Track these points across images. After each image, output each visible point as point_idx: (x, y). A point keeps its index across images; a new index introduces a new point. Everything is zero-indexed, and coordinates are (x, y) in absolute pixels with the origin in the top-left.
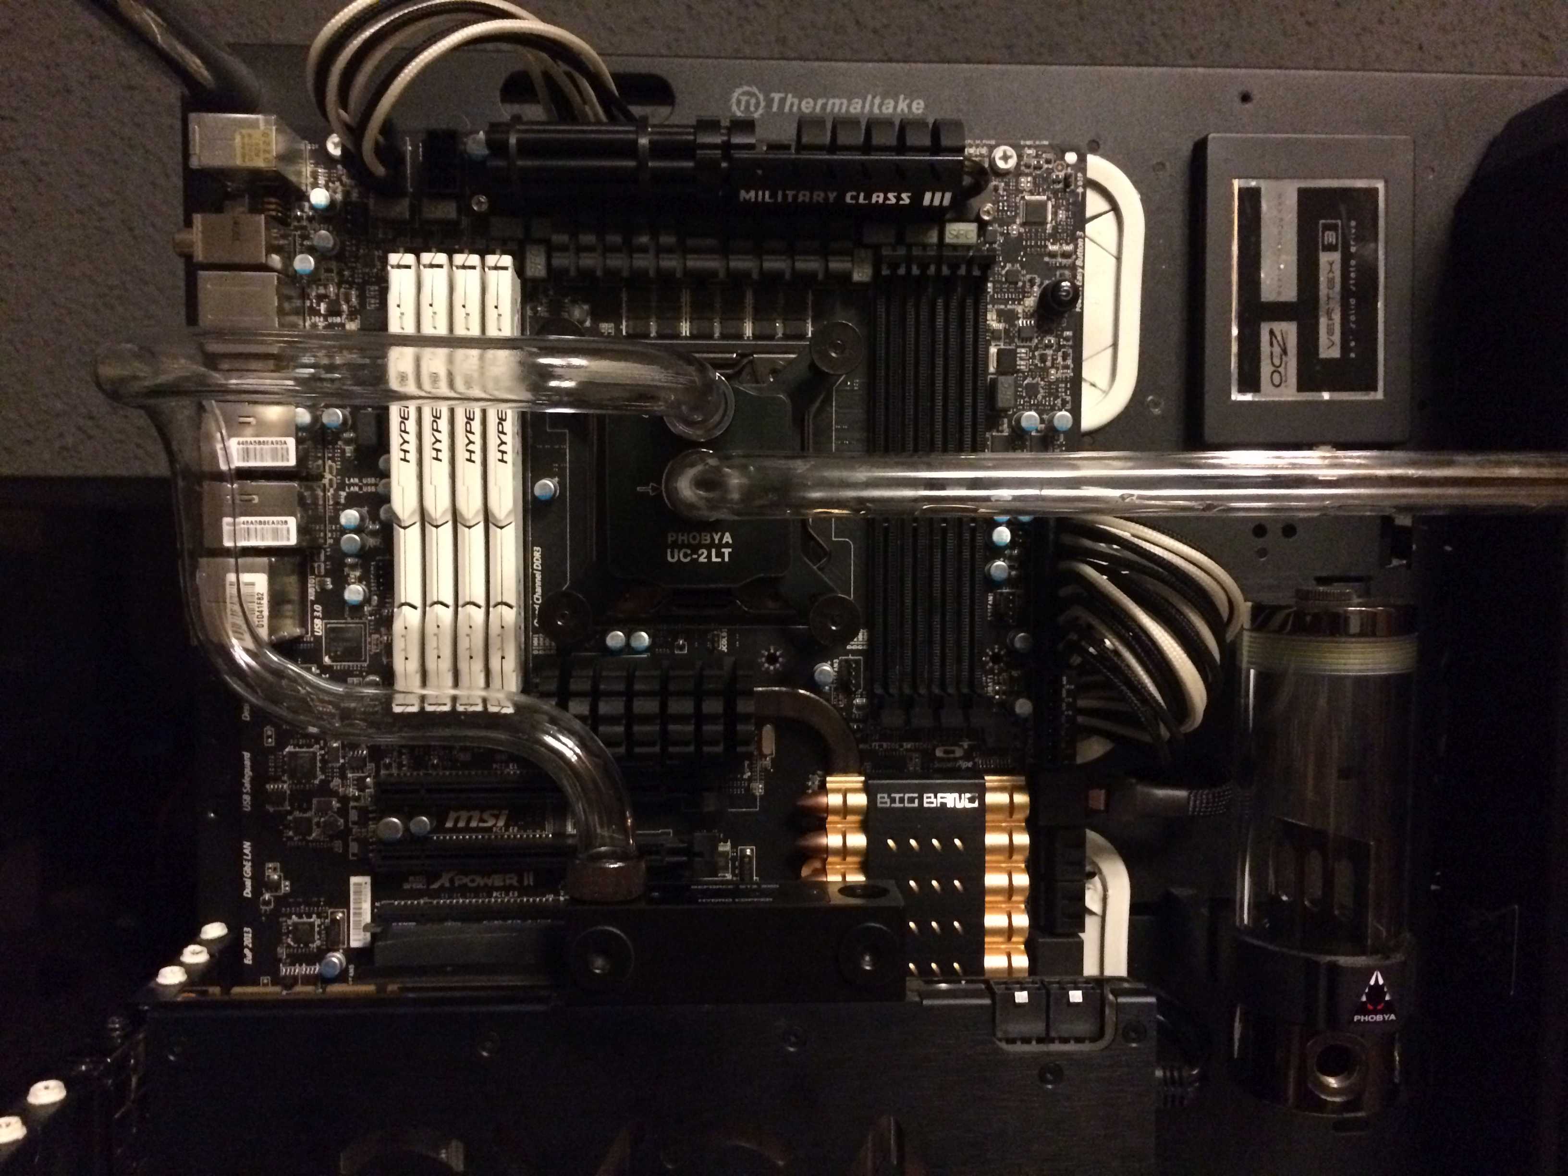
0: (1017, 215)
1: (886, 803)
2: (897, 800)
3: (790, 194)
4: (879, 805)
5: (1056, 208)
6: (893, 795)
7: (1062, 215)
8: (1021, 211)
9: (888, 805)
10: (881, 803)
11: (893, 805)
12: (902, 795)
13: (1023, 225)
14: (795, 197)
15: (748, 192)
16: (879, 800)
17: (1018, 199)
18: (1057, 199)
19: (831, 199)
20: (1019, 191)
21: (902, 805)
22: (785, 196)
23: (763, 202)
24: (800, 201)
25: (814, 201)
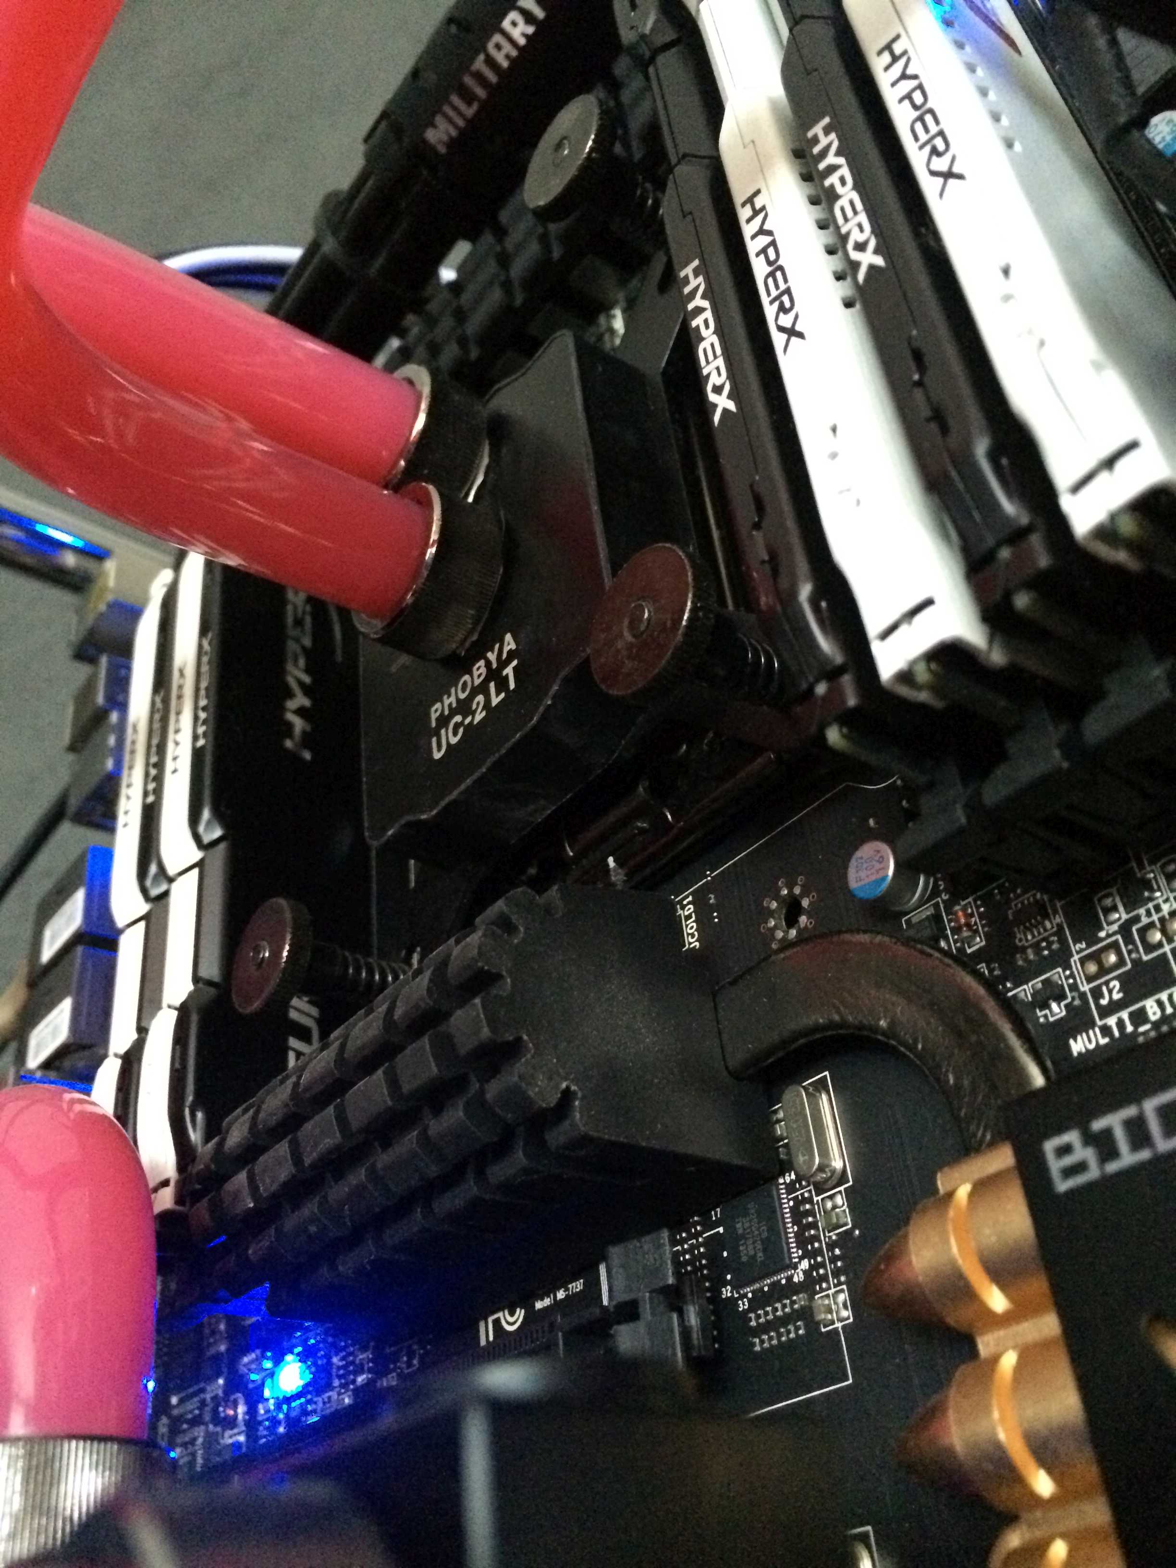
1: (1080, 1167)
2: (1120, 1135)
3: (479, 63)
4: (1062, 1186)
6: (1098, 1125)
9: (1093, 1173)
10: (1069, 1172)
11: (1112, 1167)
12: (1130, 1111)
14: (490, 62)
15: (434, 126)
16: (1055, 1165)
19: (540, 14)
21: (1145, 1155)
22: (479, 77)
23: (469, 122)
24: (505, 64)
25: (522, 41)
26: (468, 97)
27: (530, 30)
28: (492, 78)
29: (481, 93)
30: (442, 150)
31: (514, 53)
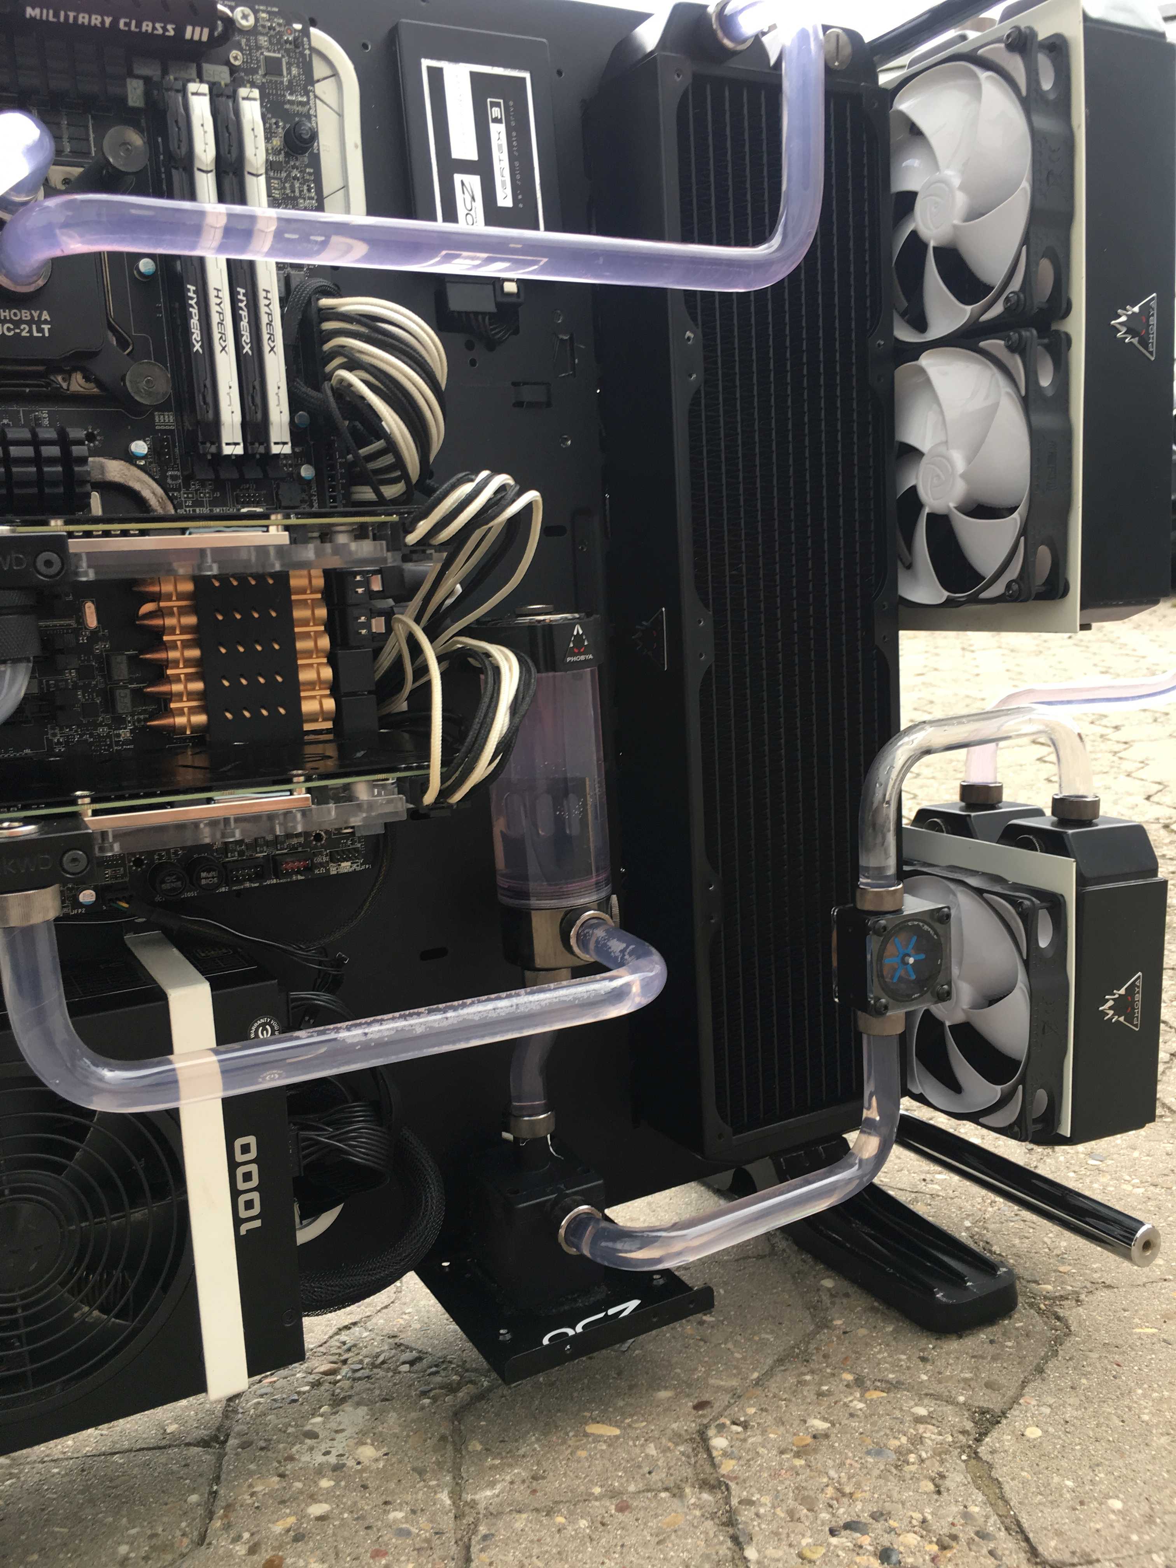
0: (259, 67)
3: (71, 14)
5: (289, 64)
7: (294, 71)
8: (262, 64)
13: (265, 75)
14: (76, 19)
15: (33, 9)
17: (258, 53)
18: (288, 55)
19: (107, 25)
20: (258, 47)
22: (67, 17)
23: (47, 21)
24: (80, 22)
25: (93, 24)
26: (56, 15)
27: (99, 25)
28: (71, 20)
29: (62, 19)
30: (28, 16)
31: (86, 23)
